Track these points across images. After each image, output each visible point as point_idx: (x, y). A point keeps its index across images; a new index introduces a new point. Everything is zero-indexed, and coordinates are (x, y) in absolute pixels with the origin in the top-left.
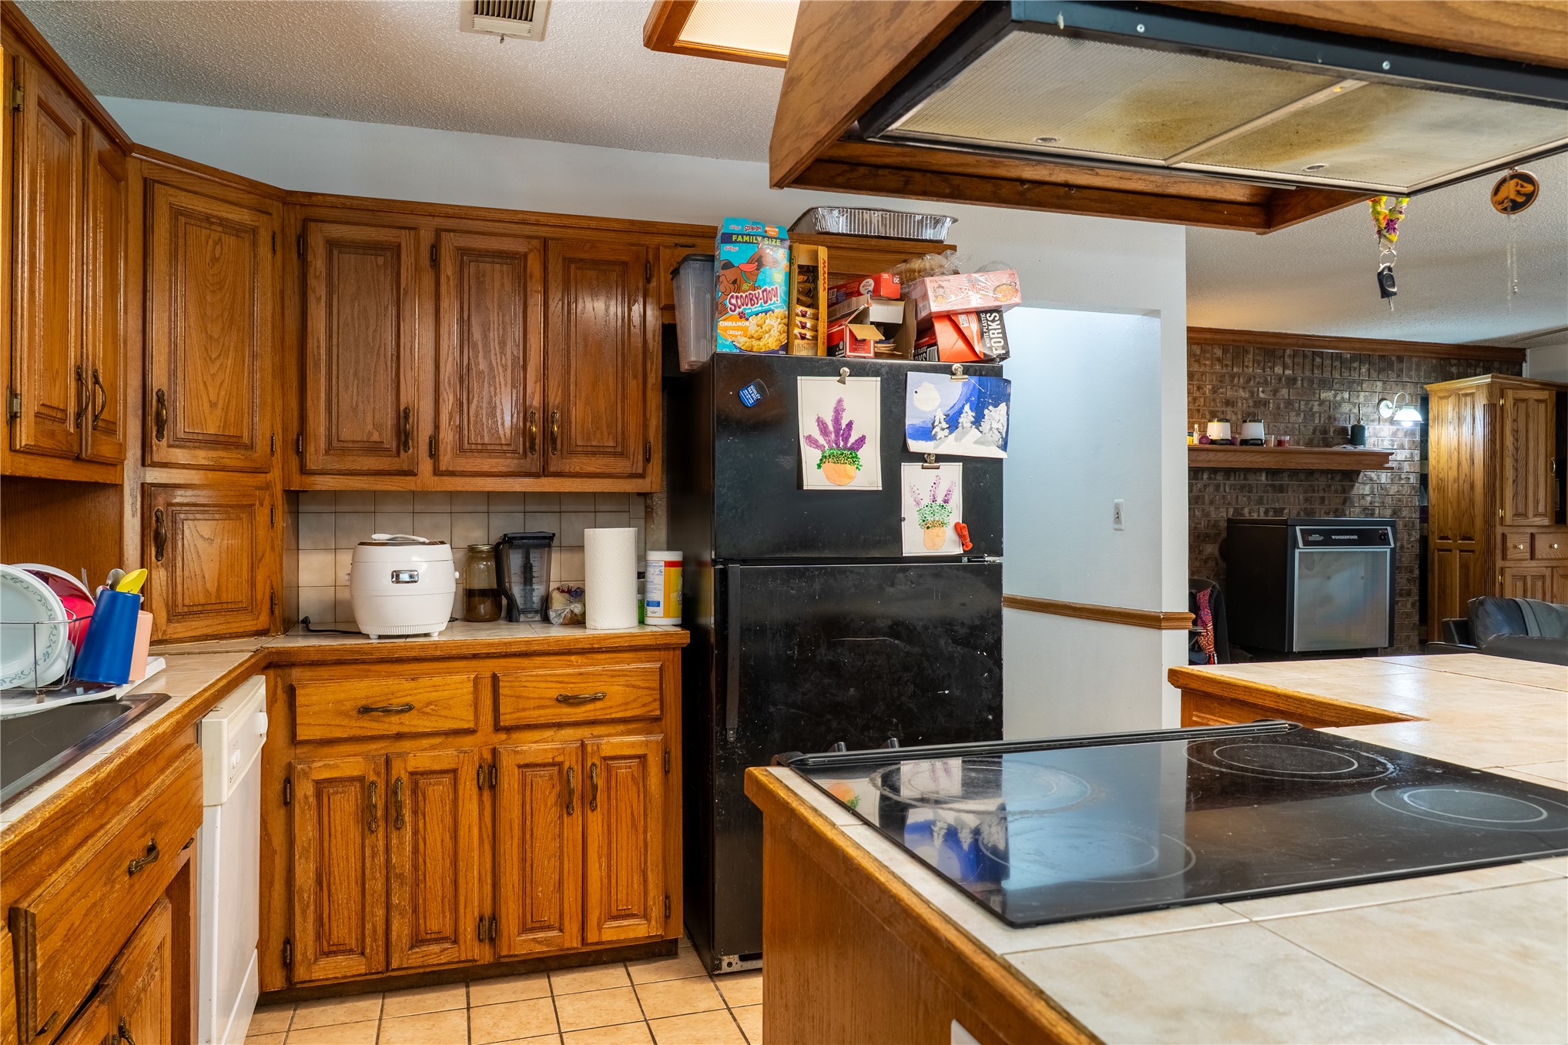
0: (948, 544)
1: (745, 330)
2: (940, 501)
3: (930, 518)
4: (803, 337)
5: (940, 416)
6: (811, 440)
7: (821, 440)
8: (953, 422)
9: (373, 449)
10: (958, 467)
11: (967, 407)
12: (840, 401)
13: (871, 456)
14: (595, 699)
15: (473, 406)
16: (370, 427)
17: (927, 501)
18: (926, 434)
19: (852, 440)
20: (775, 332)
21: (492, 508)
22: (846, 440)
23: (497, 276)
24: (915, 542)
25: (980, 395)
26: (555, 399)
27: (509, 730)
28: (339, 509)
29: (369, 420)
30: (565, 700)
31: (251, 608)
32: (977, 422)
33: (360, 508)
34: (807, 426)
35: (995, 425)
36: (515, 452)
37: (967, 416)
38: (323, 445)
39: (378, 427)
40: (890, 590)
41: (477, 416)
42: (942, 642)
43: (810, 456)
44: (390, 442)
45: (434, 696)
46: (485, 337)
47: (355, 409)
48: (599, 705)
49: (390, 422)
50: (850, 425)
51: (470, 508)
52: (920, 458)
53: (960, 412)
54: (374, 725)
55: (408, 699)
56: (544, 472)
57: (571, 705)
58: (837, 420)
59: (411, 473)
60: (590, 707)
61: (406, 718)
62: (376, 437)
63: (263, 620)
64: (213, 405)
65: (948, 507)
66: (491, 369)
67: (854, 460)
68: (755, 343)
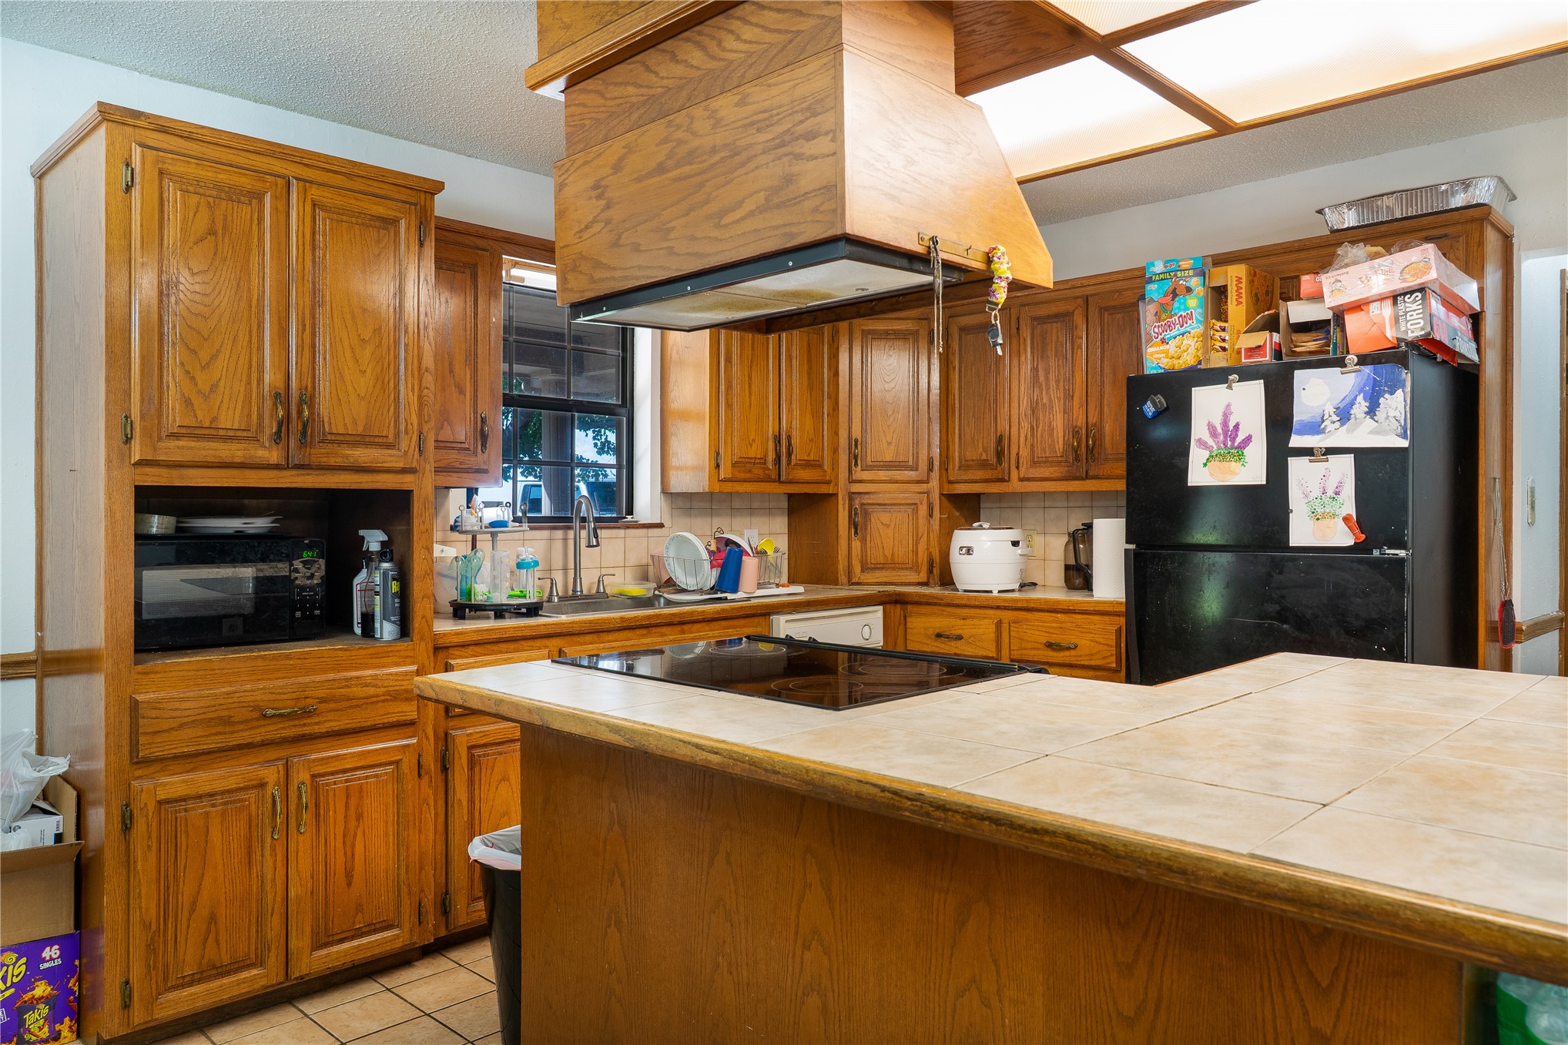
0: (1343, 537)
1: (1166, 352)
2: (1330, 493)
3: (1320, 510)
4: (1224, 349)
5: (1330, 409)
6: (1202, 443)
7: (1211, 442)
8: (1344, 415)
9: (984, 465)
10: (1350, 459)
11: (1360, 398)
12: (1228, 406)
13: (1256, 457)
14: (1069, 648)
15: (1040, 429)
16: (981, 450)
17: (1317, 493)
18: (1315, 428)
19: (1239, 440)
20: (1192, 350)
21: (1095, 504)
22: (1233, 440)
23: (1054, 332)
24: (1302, 532)
25: (1375, 383)
26: (1093, 419)
28: (1003, 505)
29: (980, 445)
30: (1050, 646)
31: (915, 568)
32: (1372, 411)
33: (1013, 504)
34: (1199, 429)
35: (1392, 414)
36: (1066, 461)
37: (1361, 406)
38: (957, 464)
39: (985, 450)
40: (1277, 577)
41: (1042, 436)
42: (1333, 632)
43: (1197, 456)
44: (994, 461)
45: (974, 631)
46: (1047, 379)
47: (973, 439)
48: (1073, 653)
49: (992, 445)
50: (1237, 427)
51: (1079, 504)
52: (1307, 452)
53: (1352, 404)
54: (943, 646)
55: (959, 632)
56: (1087, 477)
57: (1054, 650)
58: (1225, 423)
59: (1002, 480)
60: (1067, 653)
61: (959, 643)
62: (984, 457)
63: (923, 577)
64: (889, 444)
65: (1340, 498)
66: (1050, 400)
67: (1240, 457)
68: (1175, 362)
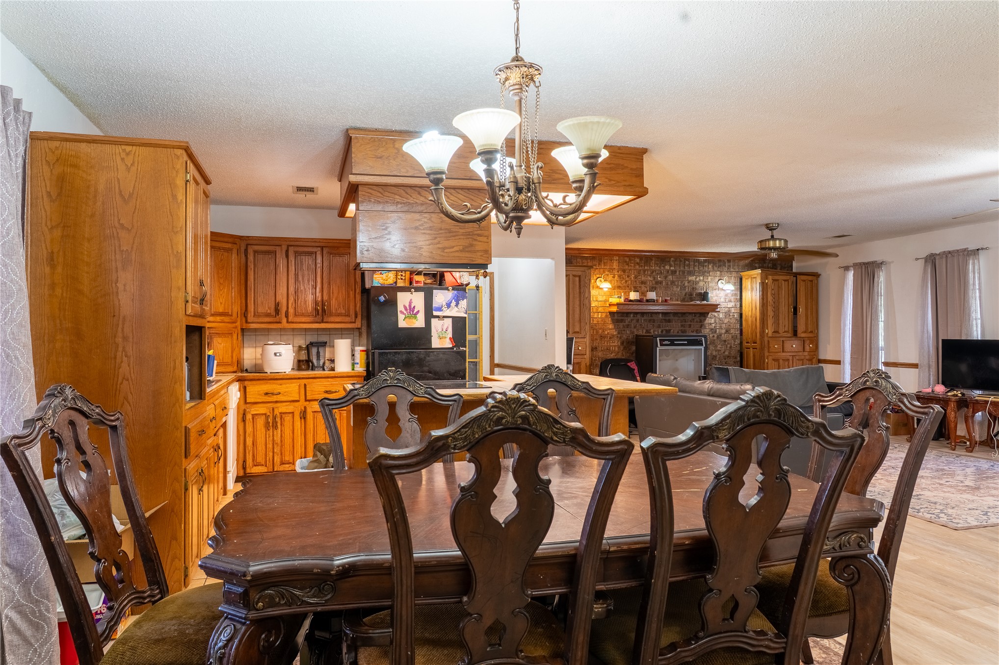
0: (448, 344)
1: (382, 278)
2: (444, 330)
3: (441, 336)
4: (402, 279)
5: (444, 303)
6: (402, 312)
7: (405, 312)
8: (449, 305)
9: (268, 315)
10: (451, 319)
11: (453, 301)
12: (411, 300)
13: (421, 317)
14: (336, 392)
15: (299, 301)
16: (267, 308)
17: (440, 330)
18: (440, 309)
19: (415, 312)
20: (392, 278)
21: (307, 333)
22: (413, 312)
23: (307, 259)
24: (436, 343)
25: (458, 297)
26: (326, 297)
27: (309, 401)
28: (257, 334)
29: (267, 306)
30: (327, 392)
31: (231, 365)
32: (457, 305)
33: (263, 334)
34: (400, 307)
35: (463, 306)
36: (313, 315)
37: (454, 303)
38: (253, 314)
39: (269, 308)
40: (428, 358)
41: (300, 304)
42: (445, 375)
43: (401, 317)
44: (273, 313)
45: (287, 390)
46: (303, 279)
47: (262, 303)
48: (337, 394)
49: (273, 307)
50: (414, 307)
51: (299, 333)
52: (438, 317)
53: (451, 302)
54: (269, 398)
55: (279, 391)
56: (322, 322)
57: (329, 394)
58: (410, 306)
59: (280, 323)
60: (334, 394)
61: (278, 396)
62: (269, 311)
63: (235, 368)
64: (221, 303)
65: (447, 332)
66: (305, 289)
67: (415, 318)
68: (385, 282)
